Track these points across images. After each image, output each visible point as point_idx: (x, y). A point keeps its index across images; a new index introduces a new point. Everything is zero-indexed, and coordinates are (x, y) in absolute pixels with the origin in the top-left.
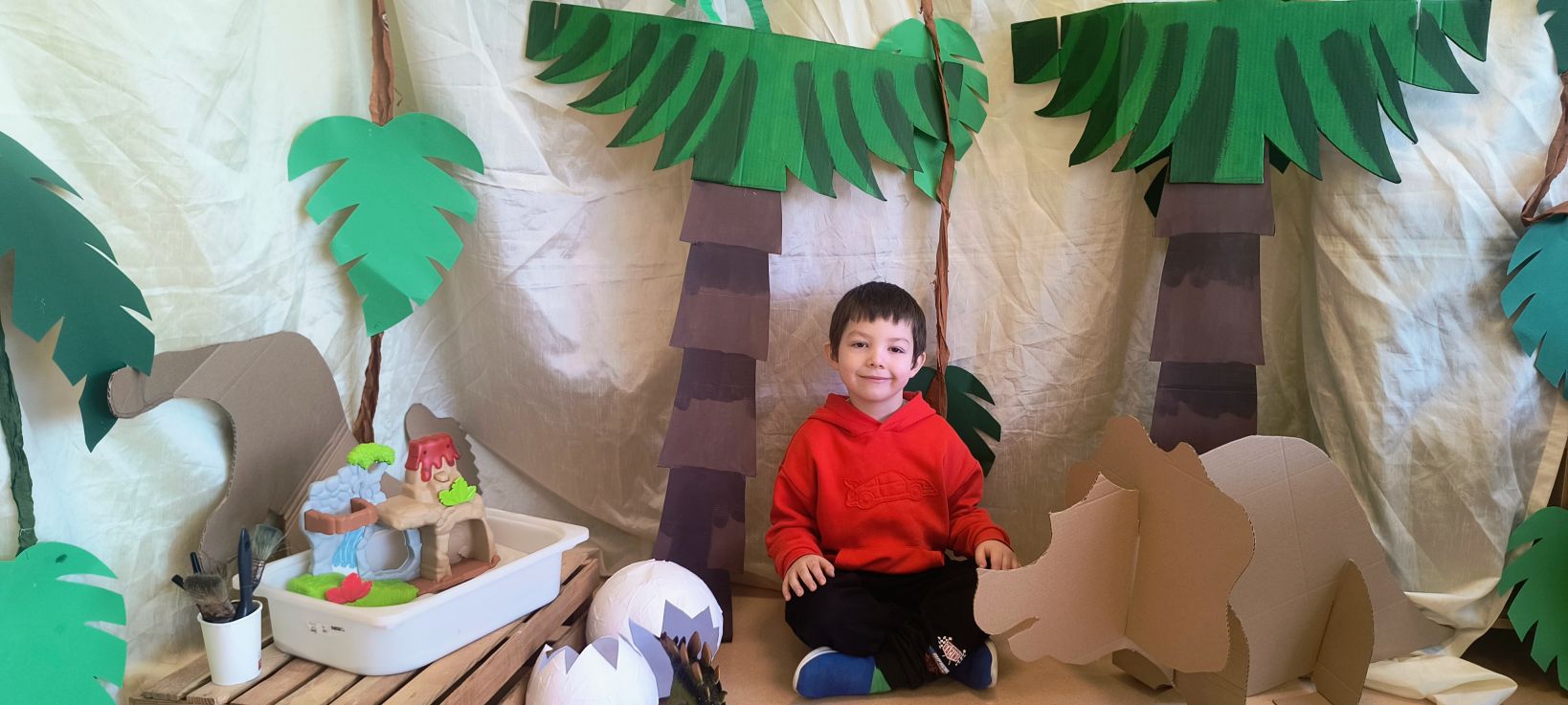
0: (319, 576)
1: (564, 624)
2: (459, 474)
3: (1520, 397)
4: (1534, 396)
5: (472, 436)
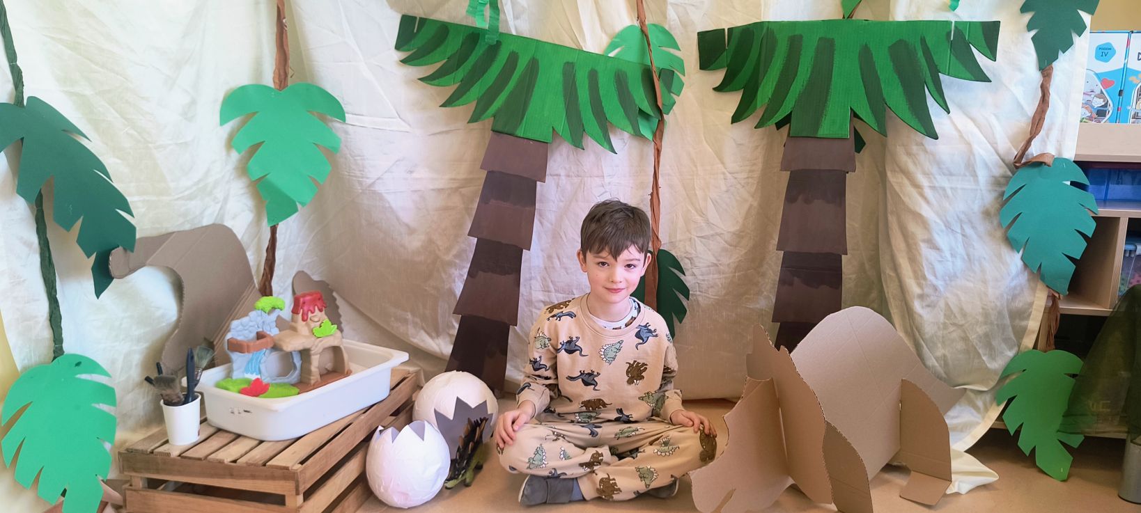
0: (236, 380)
1: (391, 415)
2: (326, 317)
3: (1013, 280)
4: (1023, 278)
5: (337, 293)
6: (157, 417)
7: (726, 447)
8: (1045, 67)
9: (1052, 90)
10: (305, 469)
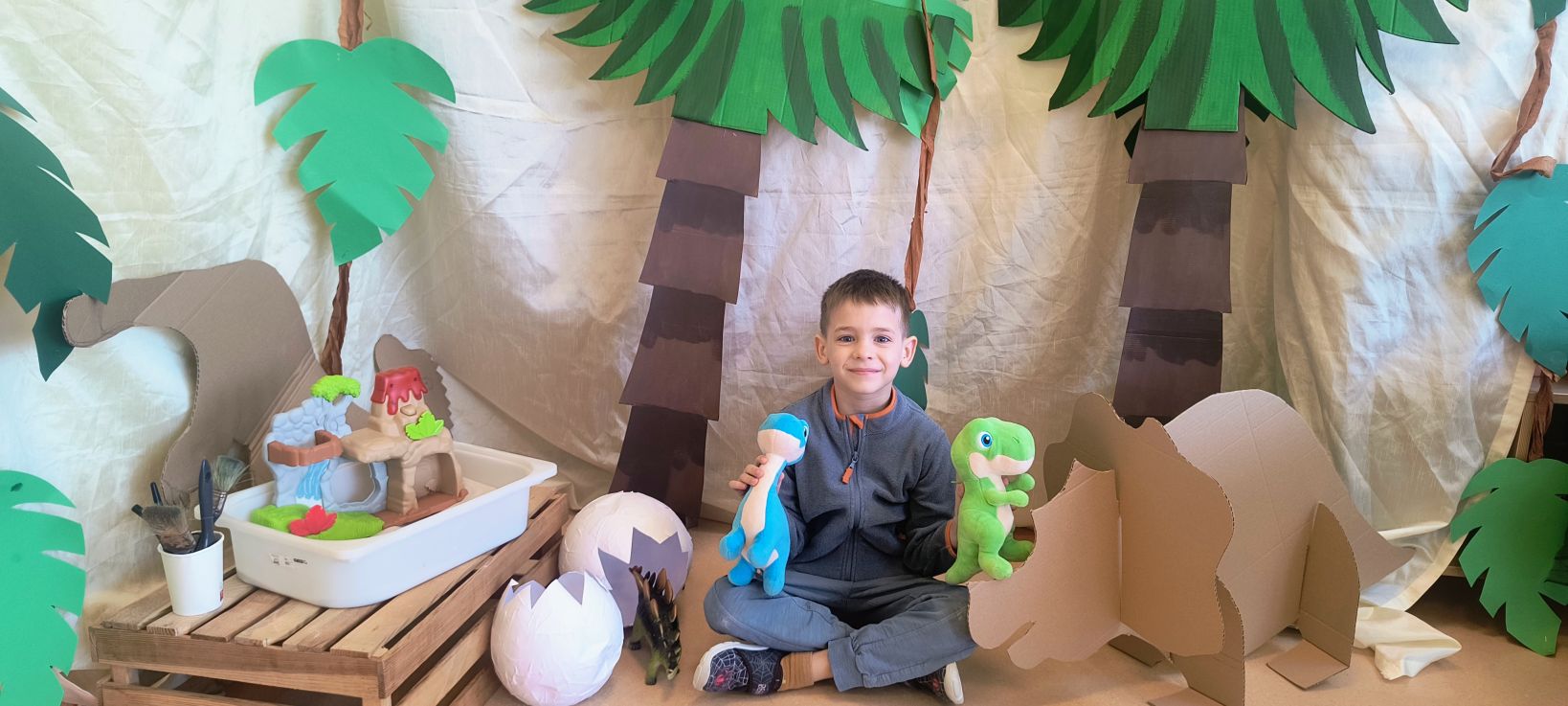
0: (283, 508)
1: (531, 558)
2: (426, 408)
3: (1481, 350)
4: (1497, 350)
5: (443, 368)
6: (152, 570)
8: (1544, 28)
9: (1555, 59)
10: (394, 655)
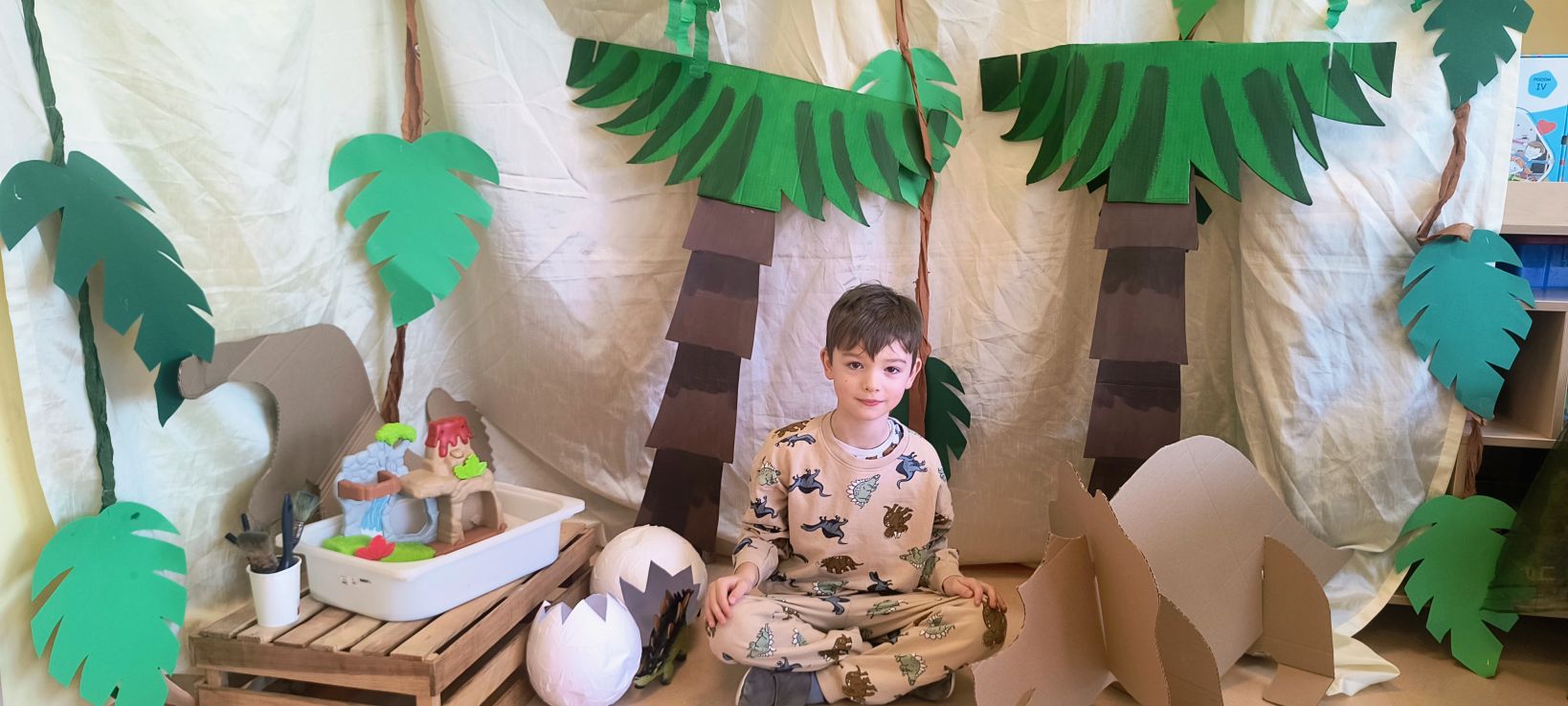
0: (350, 537)
1: (560, 586)
2: (472, 451)
3: (1417, 398)
4: (1432, 397)
5: (485, 416)
6: (241, 589)
7: (1021, 631)
8: (1459, 106)
9: (1469, 138)
10: (443, 659)
